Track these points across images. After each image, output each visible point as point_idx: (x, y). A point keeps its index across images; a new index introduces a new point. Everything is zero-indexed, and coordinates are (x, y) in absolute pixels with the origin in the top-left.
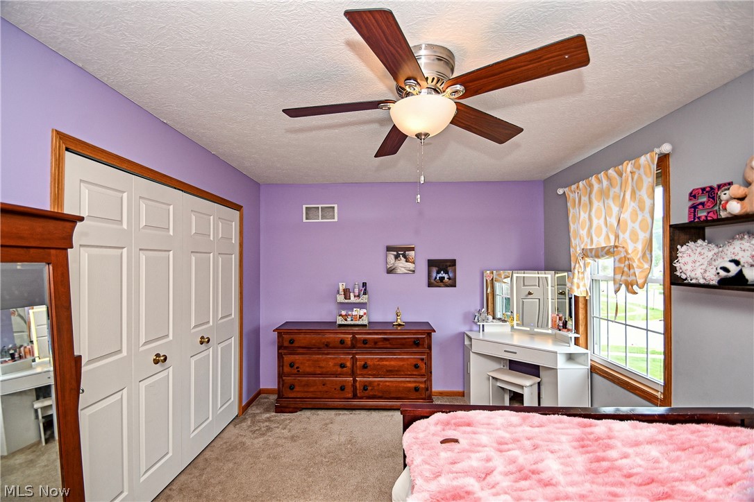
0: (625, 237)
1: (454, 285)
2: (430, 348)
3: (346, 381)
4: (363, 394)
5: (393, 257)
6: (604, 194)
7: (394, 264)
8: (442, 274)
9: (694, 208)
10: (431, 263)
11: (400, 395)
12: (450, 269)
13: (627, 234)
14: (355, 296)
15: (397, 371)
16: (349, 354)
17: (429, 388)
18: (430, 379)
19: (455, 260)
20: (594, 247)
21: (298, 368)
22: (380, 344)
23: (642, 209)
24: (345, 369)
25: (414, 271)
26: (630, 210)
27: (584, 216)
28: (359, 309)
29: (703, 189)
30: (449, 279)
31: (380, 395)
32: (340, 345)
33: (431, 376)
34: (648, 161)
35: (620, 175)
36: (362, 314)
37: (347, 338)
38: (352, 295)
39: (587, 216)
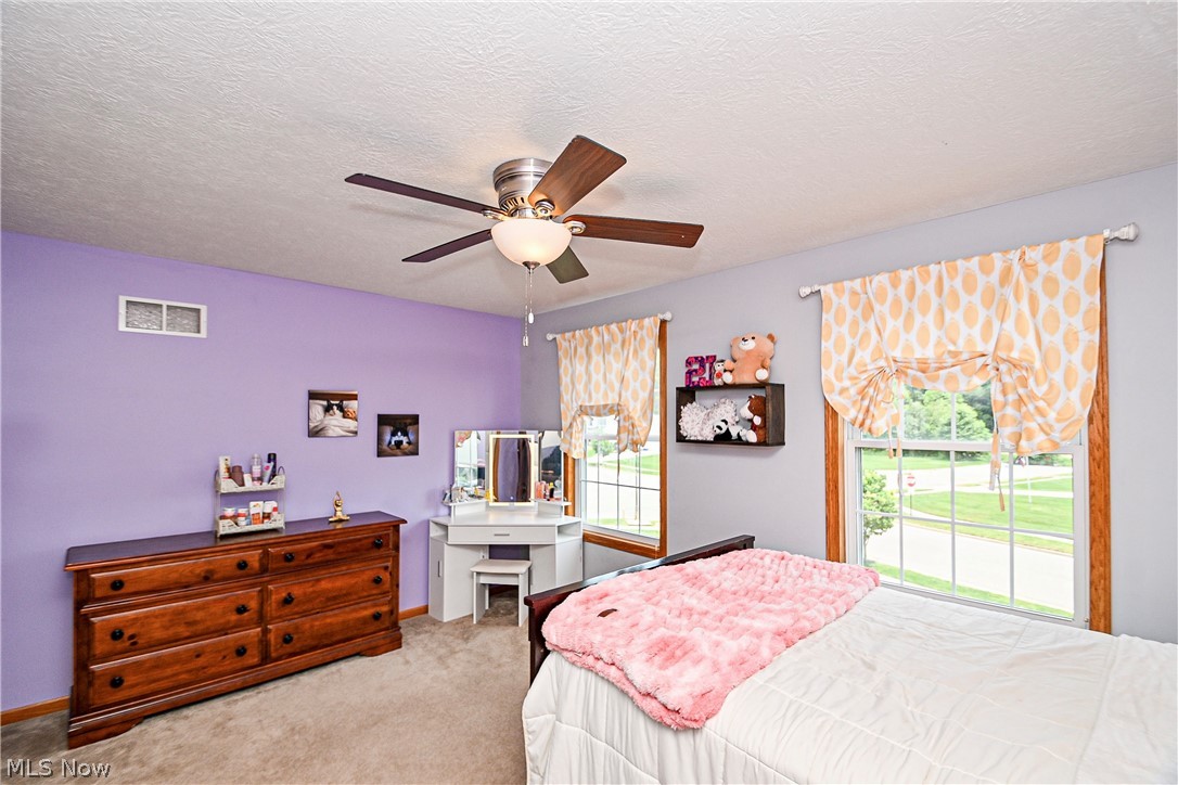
0: (627, 395)
1: (416, 453)
2: (397, 548)
3: (248, 636)
4: (281, 652)
5: (321, 410)
6: (605, 348)
7: (322, 421)
8: (399, 437)
9: (689, 374)
10: (383, 420)
11: (350, 634)
12: (410, 429)
13: (629, 393)
14: (253, 480)
15: (345, 595)
16: (253, 586)
17: (394, 611)
18: (396, 598)
19: (418, 416)
20: (592, 404)
21: (132, 637)
22: (318, 557)
23: (643, 369)
24: (246, 614)
25: (356, 433)
26: (632, 368)
27: (580, 368)
28: (261, 503)
29: (696, 358)
30: (409, 443)
31: (314, 643)
32: (239, 572)
33: (398, 591)
34: (651, 324)
35: (621, 331)
36: (268, 510)
37: (253, 556)
38: (247, 477)
39: (583, 369)
